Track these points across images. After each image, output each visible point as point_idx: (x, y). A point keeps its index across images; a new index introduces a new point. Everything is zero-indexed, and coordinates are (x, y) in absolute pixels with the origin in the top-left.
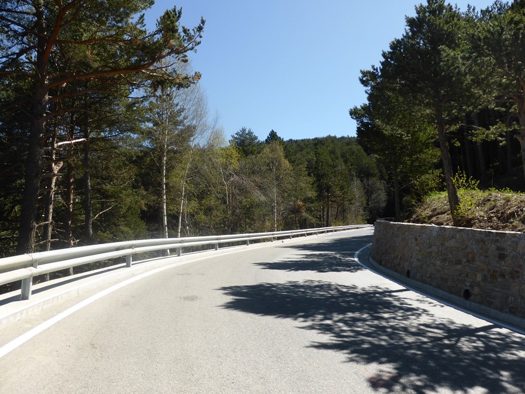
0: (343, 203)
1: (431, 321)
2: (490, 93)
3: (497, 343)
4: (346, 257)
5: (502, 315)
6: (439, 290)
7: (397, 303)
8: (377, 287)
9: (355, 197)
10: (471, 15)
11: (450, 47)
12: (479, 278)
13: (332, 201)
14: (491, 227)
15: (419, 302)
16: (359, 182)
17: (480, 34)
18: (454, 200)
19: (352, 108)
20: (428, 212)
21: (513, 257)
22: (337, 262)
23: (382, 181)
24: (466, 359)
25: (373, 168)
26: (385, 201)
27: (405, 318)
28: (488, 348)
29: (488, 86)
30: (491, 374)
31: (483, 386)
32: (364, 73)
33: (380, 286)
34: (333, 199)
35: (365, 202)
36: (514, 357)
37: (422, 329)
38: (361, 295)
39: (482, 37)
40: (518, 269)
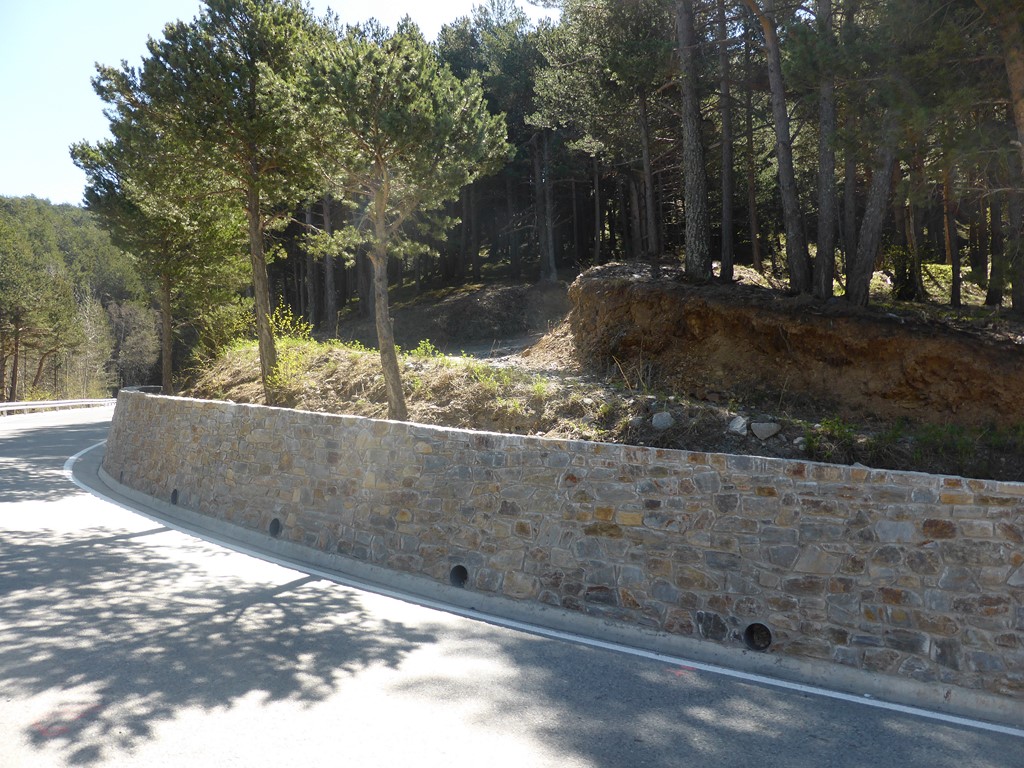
0: (55, 351)
1: (201, 584)
2: (335, 172)
3: (307, 608)
4: (43, 469)
5: (327, 558)
6: (229, 524)
7: (137, 558)
8: (101, 529)
9: (87, 339)
10: (331, 26)
11: (276, 70)
12: (297, 497)
13: (26, 344)
14: (325, 407)
15: (185, 550)
16: (97, 307)
17: (326, 63)
18: (269, 357)
19: (77, 143)
20: (225, 377)
21: (349, 458)
22: (16, 480)
23: (150, 311)
24: (246, 645)
25: (132, 281)
26: (154, 353)
27: (147, 586)
28: (291, 619)
29: (334, 158)
30: (282, 663)
31: (263, 688)
32: (106, 73)
33: (107, 528)
34: (29, 340)
35: (109, 351)
36: (328, 627)
37: (178, 603)
38: (61, 548)
39: (328, 69)
40: (355, 479)
